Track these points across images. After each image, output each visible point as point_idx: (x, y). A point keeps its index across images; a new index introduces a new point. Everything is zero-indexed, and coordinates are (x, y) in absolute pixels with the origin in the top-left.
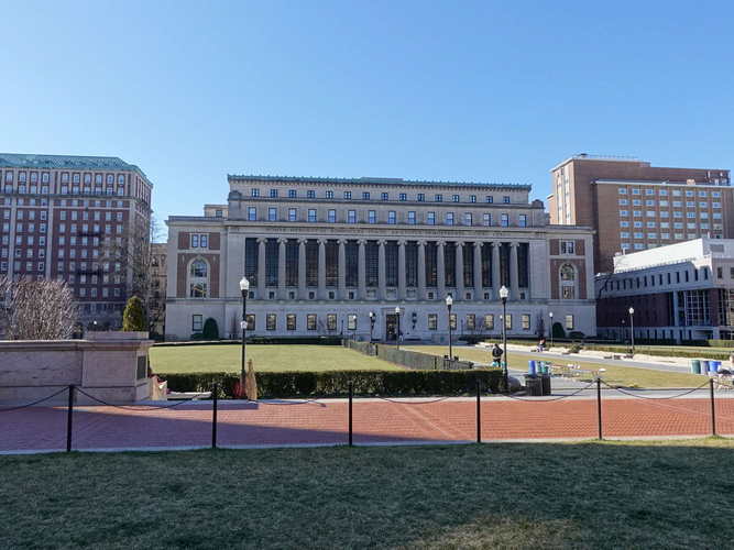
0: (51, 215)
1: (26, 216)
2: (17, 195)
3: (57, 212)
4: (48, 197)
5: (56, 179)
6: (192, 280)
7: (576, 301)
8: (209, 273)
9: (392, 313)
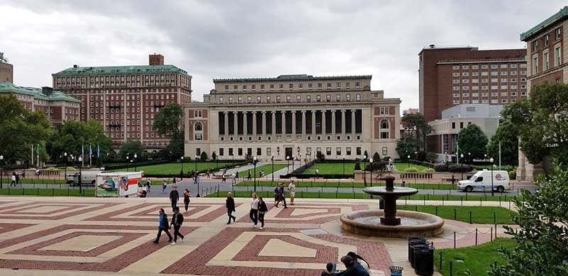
0: (142, 97)
1: (131, 98)
2: (126, 88)
3: (144, 96)
4: (140, 88)
5: (143, 79)
6: (195, 132)
7: (389, 140)
8: (203, 129)
9: (288, 147)
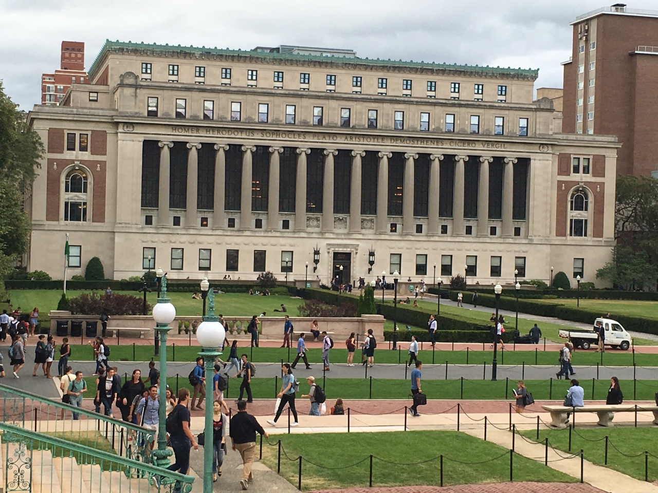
7: (589, 239)
8: (90, 187)
9: (341, 250)
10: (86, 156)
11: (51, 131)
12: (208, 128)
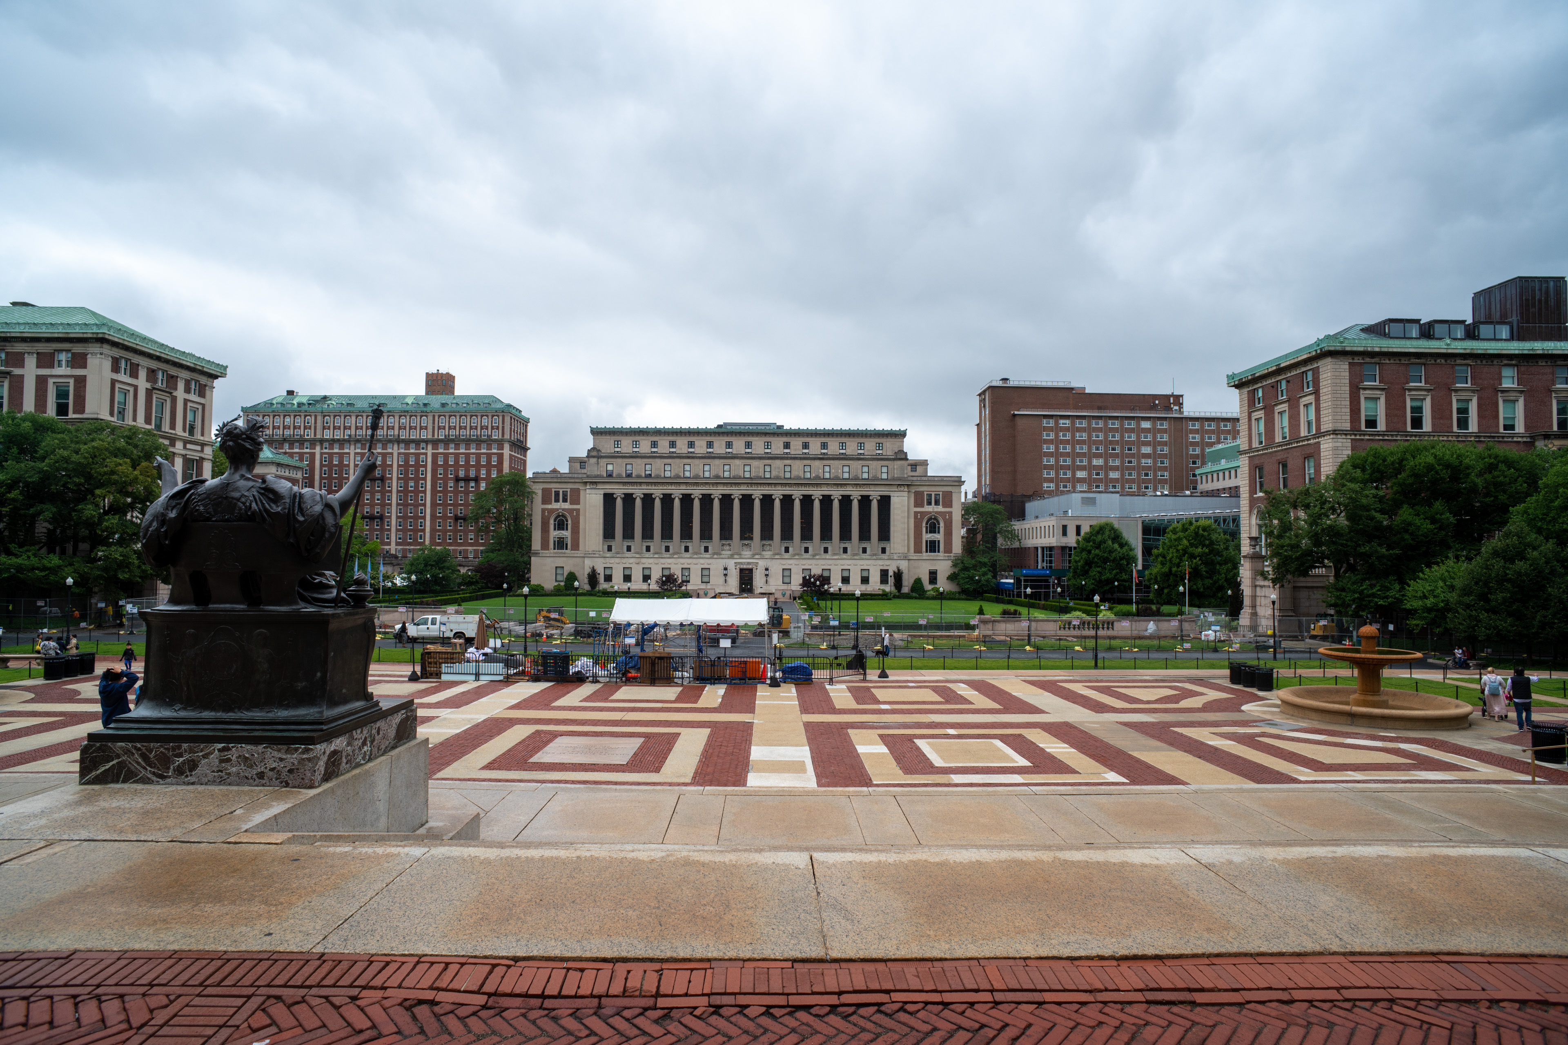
0: (429, 460)
1: (407, 461)
2: (398, 441)
3: (435, 457)
4: (426, 442)
5: (434, 423)
6: (554, 534)
7: (941, 555)
8: (569, 527)
9: (745, 567)
10: (567, 506)
11: (543, 490)
12: (647, 483)
